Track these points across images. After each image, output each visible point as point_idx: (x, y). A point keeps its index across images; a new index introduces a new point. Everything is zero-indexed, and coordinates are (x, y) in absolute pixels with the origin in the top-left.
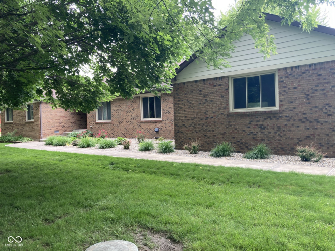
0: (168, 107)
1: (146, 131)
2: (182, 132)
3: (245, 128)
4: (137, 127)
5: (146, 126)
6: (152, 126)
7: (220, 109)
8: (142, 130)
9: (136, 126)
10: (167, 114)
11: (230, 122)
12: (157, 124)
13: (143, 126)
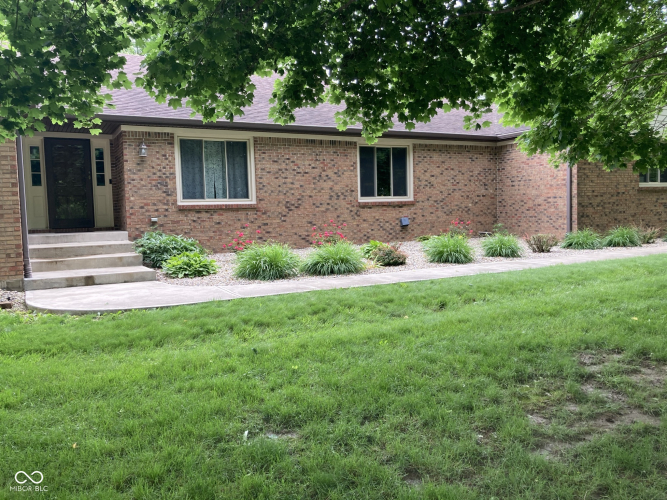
0: (428, 174)
1: (375, 227)
2: (588, 216)
3: (653, 208)
4: (349, 219)
5: (376, 213)
6: (392, 214)
7: (631, 181)
8: (365, 225)
9: (346, 216)
10: (427, 188)
11: (639, 200)
12: (405, 208)
13: (365, 213)
